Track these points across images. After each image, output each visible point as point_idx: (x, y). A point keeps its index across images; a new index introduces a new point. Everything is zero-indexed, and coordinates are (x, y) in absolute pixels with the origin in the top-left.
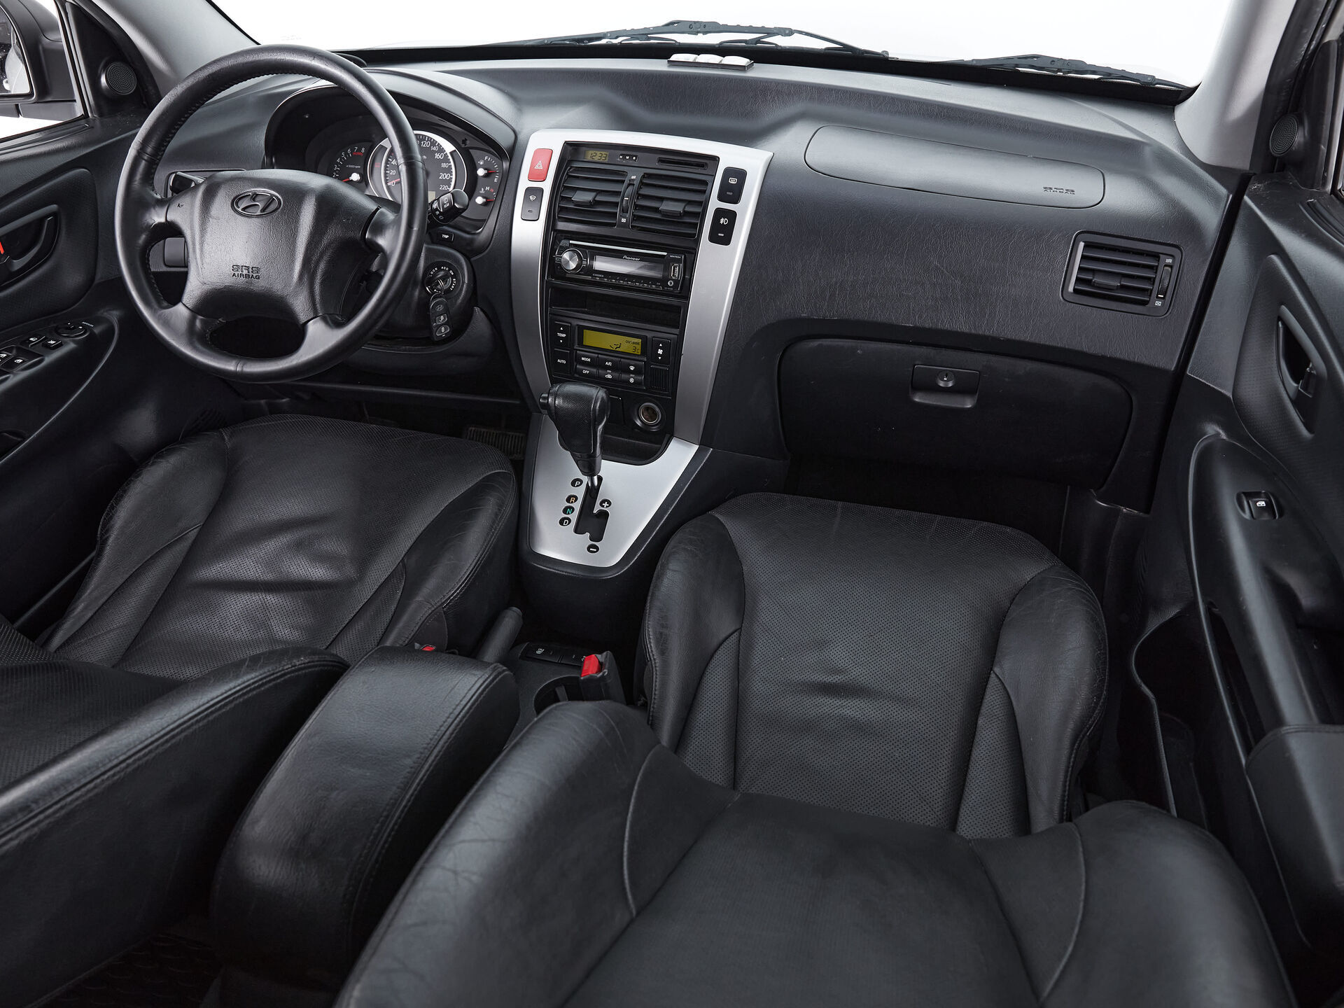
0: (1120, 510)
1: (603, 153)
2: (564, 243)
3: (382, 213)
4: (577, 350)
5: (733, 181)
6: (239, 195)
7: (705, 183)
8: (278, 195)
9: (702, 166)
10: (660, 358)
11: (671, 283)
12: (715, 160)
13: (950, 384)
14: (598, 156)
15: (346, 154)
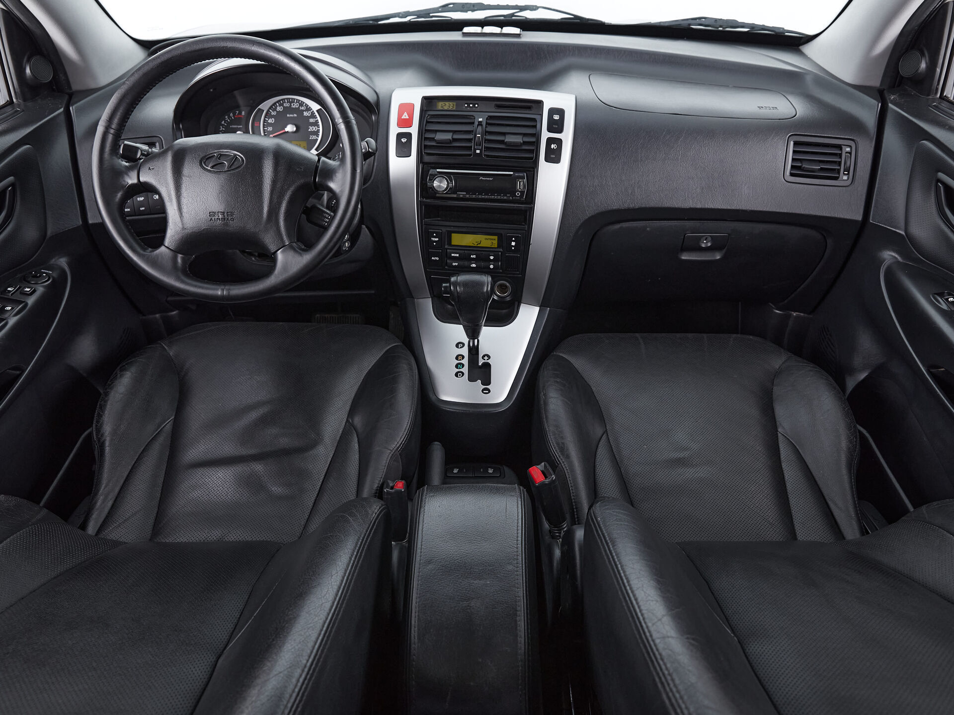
0: (791, 314)
1: (451, 103)
2: (432, 171)
3: (324, 162)
4: (447, 249)
5: (556, 117)
6: (206, 156)
7: (534, 120)
8: (240, 155)
9: (529, 108)
10: (513, 248)
11: (518, 194)
12: (539, 103)
13: (709, 244)
14: (448, 106)
15: (229, 117)
